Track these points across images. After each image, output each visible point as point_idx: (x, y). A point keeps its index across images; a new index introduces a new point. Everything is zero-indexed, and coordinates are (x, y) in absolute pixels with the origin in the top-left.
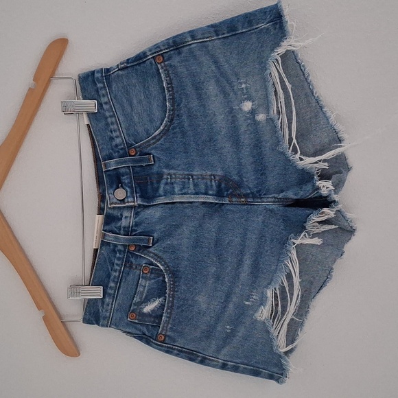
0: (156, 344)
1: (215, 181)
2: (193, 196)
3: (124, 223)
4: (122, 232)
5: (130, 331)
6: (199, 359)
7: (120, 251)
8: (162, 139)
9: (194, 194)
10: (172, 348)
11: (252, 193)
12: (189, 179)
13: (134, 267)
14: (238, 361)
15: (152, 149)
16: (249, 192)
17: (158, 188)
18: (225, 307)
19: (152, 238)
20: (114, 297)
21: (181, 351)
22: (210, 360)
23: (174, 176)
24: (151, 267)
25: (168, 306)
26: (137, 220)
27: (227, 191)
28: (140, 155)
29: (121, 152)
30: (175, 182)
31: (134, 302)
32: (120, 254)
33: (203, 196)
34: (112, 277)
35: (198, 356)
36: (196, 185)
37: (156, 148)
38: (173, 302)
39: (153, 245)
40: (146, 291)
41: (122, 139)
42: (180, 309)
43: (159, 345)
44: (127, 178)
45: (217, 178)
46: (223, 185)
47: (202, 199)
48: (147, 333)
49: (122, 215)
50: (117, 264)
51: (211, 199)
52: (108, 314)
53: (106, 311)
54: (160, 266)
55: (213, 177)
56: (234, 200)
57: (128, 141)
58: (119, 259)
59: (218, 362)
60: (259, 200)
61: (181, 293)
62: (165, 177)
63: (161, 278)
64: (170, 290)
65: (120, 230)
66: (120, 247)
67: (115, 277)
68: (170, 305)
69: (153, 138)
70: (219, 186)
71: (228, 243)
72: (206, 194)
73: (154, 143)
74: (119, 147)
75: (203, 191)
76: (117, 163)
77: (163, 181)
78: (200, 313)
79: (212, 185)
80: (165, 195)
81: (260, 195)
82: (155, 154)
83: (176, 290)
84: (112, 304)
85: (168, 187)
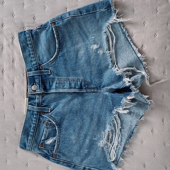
0: (53, 159)
1: (80, 82)
2: (69, 89)
3: (37, 101)
4: (36, 105)
5: (40, 153)
6: (73, 166)
7: (36, 114)
8: (54, 62)
9: (69, 88)
10: (60, 161)
11: (97, 87)
12: (67, 81)
13: (42, 122)
14: (92, 166)
16: (95, 86)
17: (52, 85)
18: (84, 141)
19: (50, 108)
20: (33, 137)
21: (64, 162)
22: (78, 166)
23: (60, 80)
24: (50, 123)
25: (57, 141)
26: (43, 99)
27: (85, 86)
28: (44, 70)
29: (36, 68)
30: (61, 83)
31: (42, 139)
32: (36, 116)
33: (73, 89)
34: (32, 127)
35: (72, 165)
36: (70, 84)
37: (51, 66)
38: (60, 139)
39: (51, 111)
40: (47, 134)
41: (37, 62)
42: (63, 142)
43: (54, 160)
44: (38, 80)
45: (80, 80)
46: (83, 84)
48: (48, 154)
49: (36, 97)
50: (34, 121)
51: (77, 91)
52: (30, 145)
53: (29, 143)
54: (54, 122)
55: (78, 80)
56: (88, 90)
57: (39, 63)
58: (35, 118)
59: (82, 167)
60: (100, 91)
61: (63, 135)
62: (56, 80)
63: (54, 128)
64: (58, 133)
65: (35, 104)
66: (35, 112)
67: (34, 127)
68: (58, 140)
69: (50, 62)
70: (81, 84)
71: (86, 111)
72: (75, 88)
73: (51, 64)
74: (35, 66)
75: (73, 87)
76: (34, 73)
77: (55, 82)
78: (72, 144)
79: (78, 84)
80: (56, 89)
81: (100, 88)
82: (51, 70)
83: (61, 133)
84: (32, 140)
85: (57, 85)
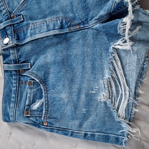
0: (44, 128)
1: (59, 20)
2: (46, 33)
3: (12, 57)
4: (13, 62)
5: (27, 122)
6: (70, 133)
7: (14, 75)
8: (25, 4)
9: (47, 31)
10: (53, 129)
11: (82, 22)
12: (44, 24)
13: (24, 83)
14: (95, 130)
15: (21, 11)
16: (80, 21)
17: (27, 33)
18: (79, 98)
19: (30, 63)
20: (15, 103)
21: (59, 130)
22: (76, 133)
23: (35, 24)
24: (33, 81)
25: (45, 104)
26: (19, 54)
27: (67, 24)
28: (16, 17)
29: (6, 17)
30: (36, 28)
31: (26, 104)
32: (15, 76)
33: (52, 31)
34: (13, 91)
35: (69, 132)
36: (48, 26)
37: (23, 10)
38: (48, 100)
39: (31, 67)
40: (32, 97)
41: (6, 10)
42: (53, 104)
43: (45, 128)
44: (10, 31)
45: (60, 18)
46: (64, 22)
47: (52, 33)
48: (36, 122)
49: (10, 53)
50: (14, 83)
51: (57, 32)
52: (13, 114)
53: (12, 112)
54: (37, 80)
55: (58, 19)
56: (72, 28)
57: (9, 11)
58: (15, 79)
59: (82, 133)
60: (87, 25)
61: (52, 94)
62: (31, 26)
63: (40, 87)
64: (45, 93)
65: (11, 61)
66: (14, 73)
67: (14, 91)
68: (46, 102)
69: (21, 5)
70: (62, 23)
71: (75, 57)
72: (54, 29)
73: (22, 8)
74: (5, 15)
75: (52, 28)
76: (4, 24)
77: (30, 28)
78: (64, 105)
79: (58, 23)
80: (31, 36)
81: (88, 22)
82: (23, 14)
83: (48, 93)
84: (14, 107)
85: (32, 31)
